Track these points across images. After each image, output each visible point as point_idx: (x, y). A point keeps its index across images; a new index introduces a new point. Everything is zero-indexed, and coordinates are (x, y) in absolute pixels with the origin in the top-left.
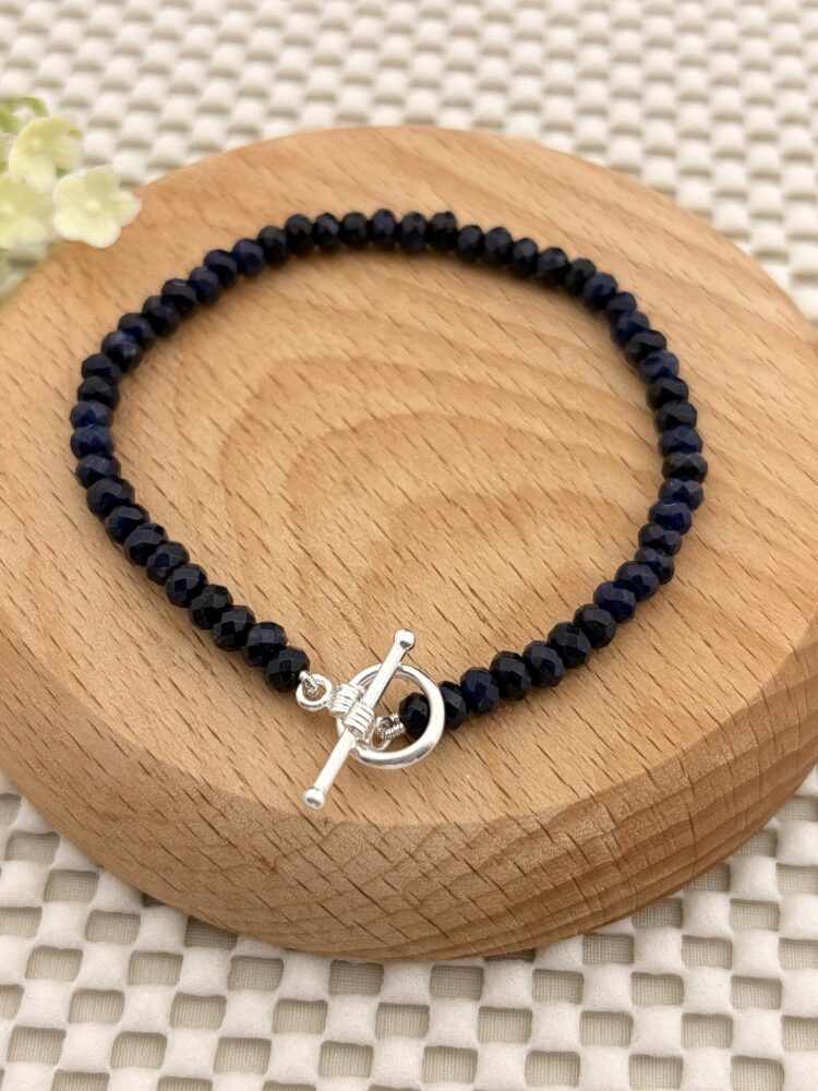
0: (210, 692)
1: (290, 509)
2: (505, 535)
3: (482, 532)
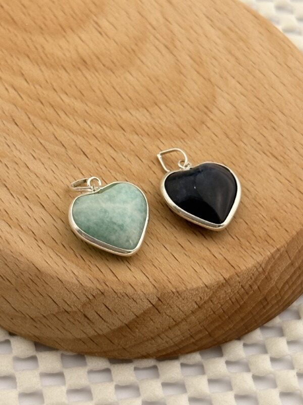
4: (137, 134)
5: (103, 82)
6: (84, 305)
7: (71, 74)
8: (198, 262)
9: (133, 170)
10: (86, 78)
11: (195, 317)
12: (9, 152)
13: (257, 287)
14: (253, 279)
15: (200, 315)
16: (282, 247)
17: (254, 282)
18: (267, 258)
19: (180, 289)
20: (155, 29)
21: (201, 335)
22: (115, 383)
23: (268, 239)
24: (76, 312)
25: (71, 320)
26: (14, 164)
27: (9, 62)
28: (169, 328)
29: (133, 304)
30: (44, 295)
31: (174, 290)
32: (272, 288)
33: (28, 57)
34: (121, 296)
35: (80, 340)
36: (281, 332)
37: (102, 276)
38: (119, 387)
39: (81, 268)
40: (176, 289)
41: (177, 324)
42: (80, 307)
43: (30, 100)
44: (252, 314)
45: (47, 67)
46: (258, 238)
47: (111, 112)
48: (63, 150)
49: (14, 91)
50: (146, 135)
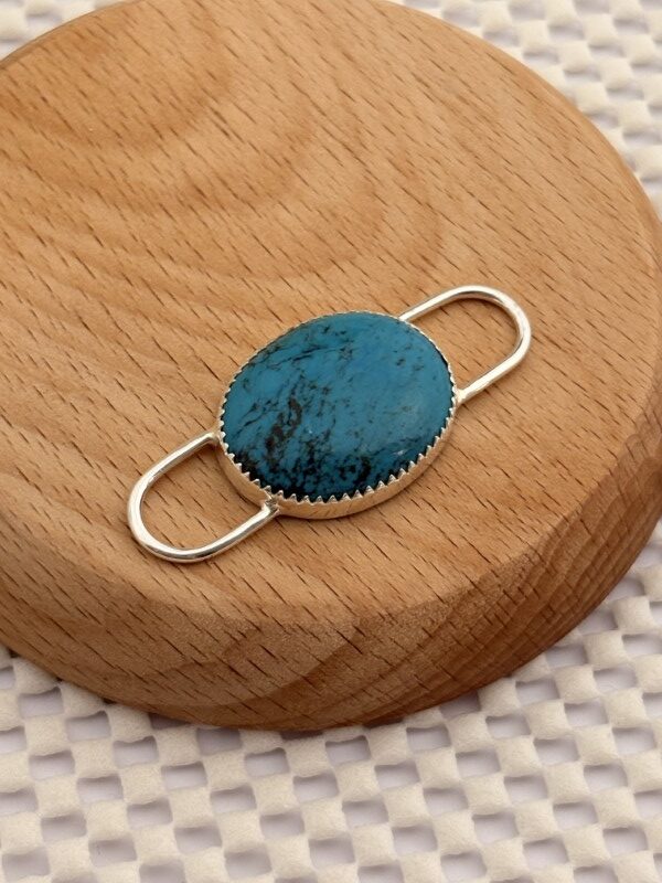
5: (236, 230)
6: (228, 651)
7: (177, 219)
8: (423, 555)
10: (204, 223)
11: (426, 654)
12: (76, 381)
13: (531, 590)
14: (524, 577)
15: (433, 649)
16: (572, 514)
17: (526, 582)
18: (547, 537)
19: (393, 610)
20: (324, 114)
21: (438, 682)
22: (292, 775)
23: (548, 502)
24: (215, 664)
25: (208, 676)
26: (88, 402)
27: (65, 207)
28: (381, 676)
29: (313, 643)
30: (156, 637)
31: (384, 612)
32: (560, 587)
33: (99, 194)
34: (290, 631)
35: (227, 707)
36: (583, 656)
37: (255, 598)
38: (300, 781)
39: (216, 586)
40: (387, 608)
41: (394, 669)
42: (220, 654)
44: (526, 634)
45: (134, 211)
47: (252, 285)
48: (172, 366)
49: (77, 262)
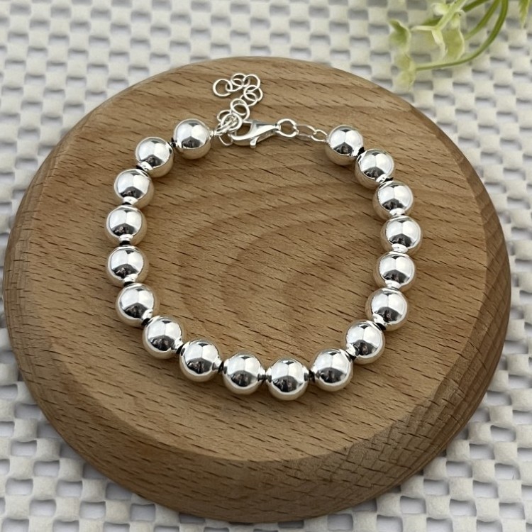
0: (259, 420)
1: (235, 315)
2: (338, 277)
3: (326, 281)
4: (235, 217)
9: (217, 180)
23: (63, 180)
43: (350, 197)
46: (72, 176)
50: (226, 221)
